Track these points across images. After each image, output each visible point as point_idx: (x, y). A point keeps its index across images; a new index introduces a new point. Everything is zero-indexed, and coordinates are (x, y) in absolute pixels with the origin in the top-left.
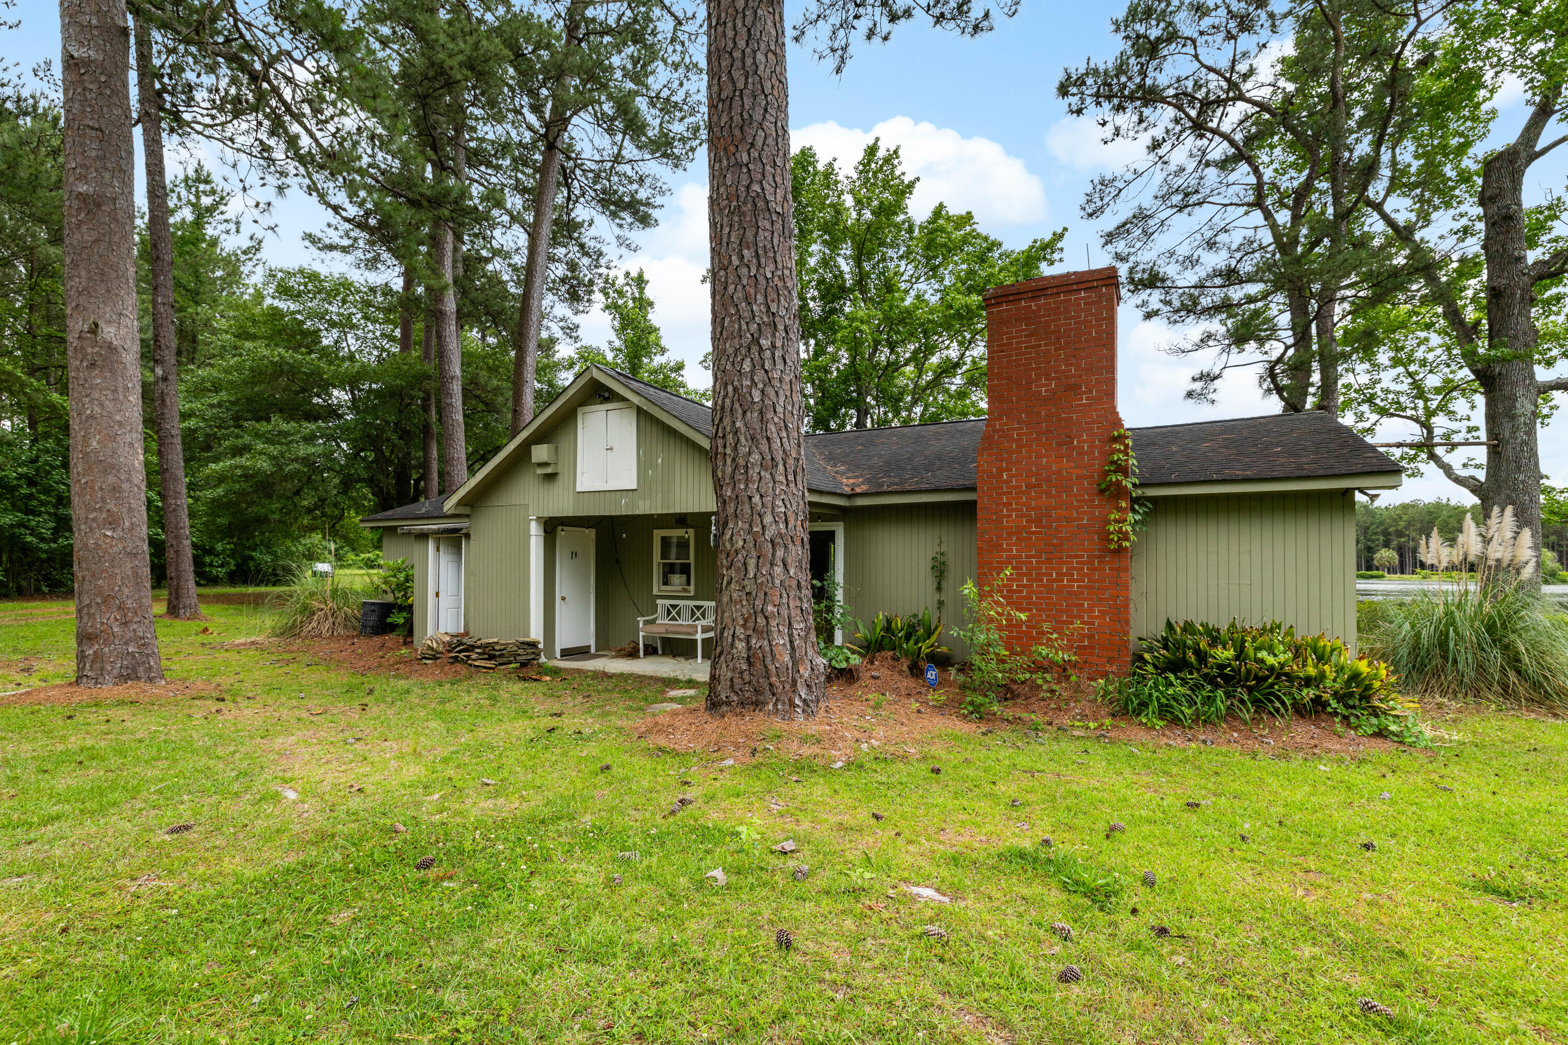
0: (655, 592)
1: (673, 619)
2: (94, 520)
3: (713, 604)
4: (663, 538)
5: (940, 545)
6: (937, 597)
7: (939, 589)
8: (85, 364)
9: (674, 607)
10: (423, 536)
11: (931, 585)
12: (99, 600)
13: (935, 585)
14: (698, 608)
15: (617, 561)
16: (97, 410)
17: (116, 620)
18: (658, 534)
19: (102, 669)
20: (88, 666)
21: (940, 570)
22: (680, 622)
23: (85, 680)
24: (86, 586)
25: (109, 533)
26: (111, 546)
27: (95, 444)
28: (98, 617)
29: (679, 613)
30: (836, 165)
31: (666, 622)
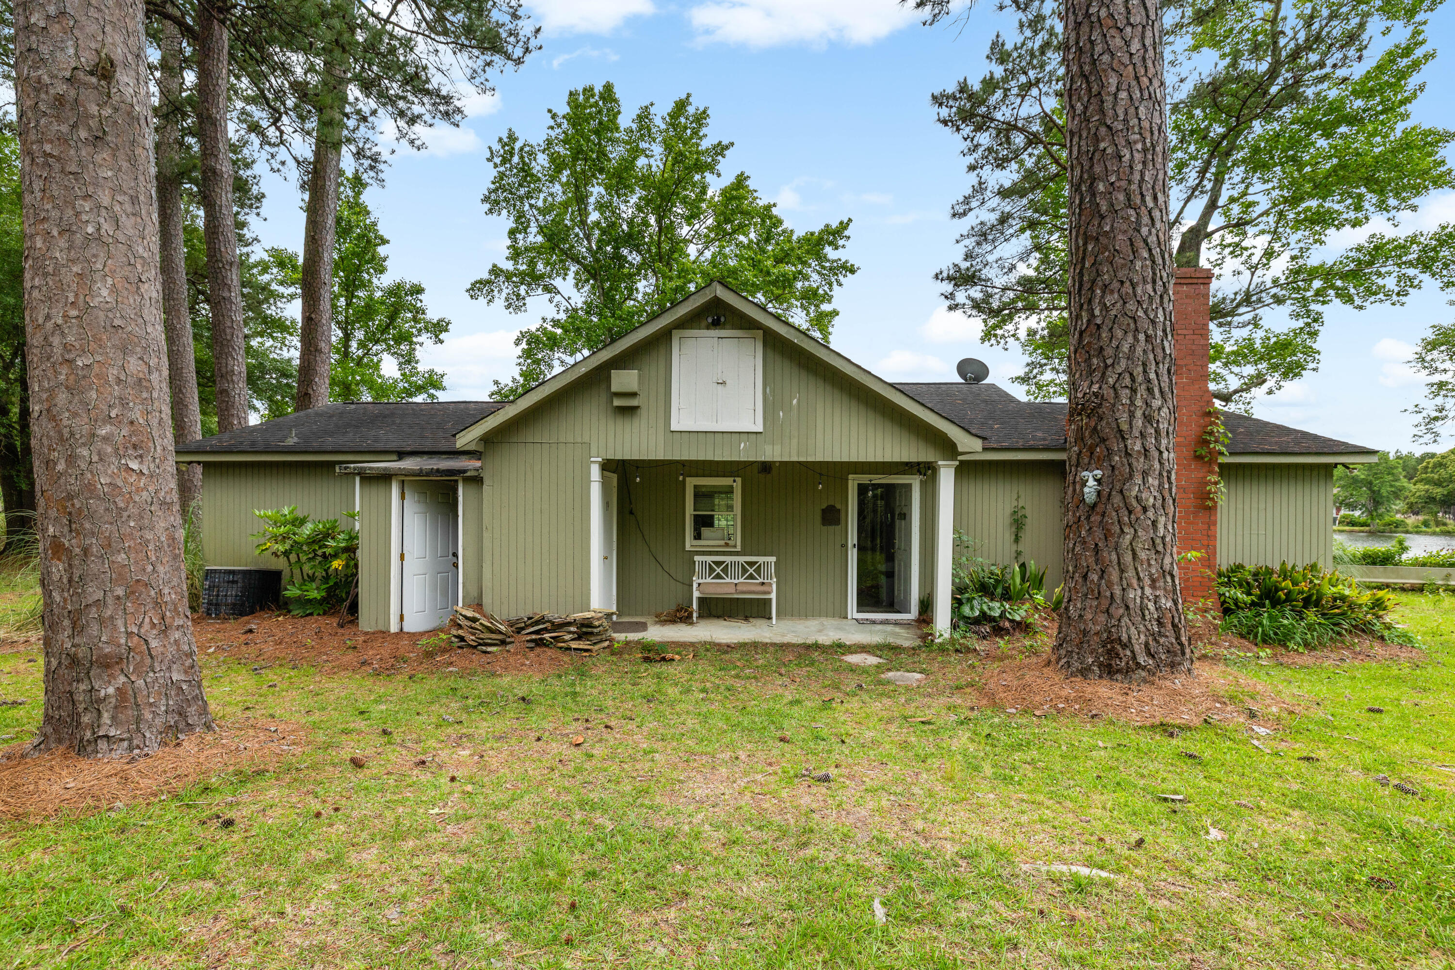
0: (688, 547)
1: (718, 576)
2: (106, 439)
3: (773, 559)
4: (695, 487)
5: (1017, 500)
6: (1014, 548)
7: (1017, 540)
8: (83, 134)
9: (718, 564)
10: (385, 478)
11: (1009, 537)
12: (120, 592)
13: (1013, 537)
14: (751, 564)
15: (631, 513)
16: (107, 227)
17: (153, 625)
18: (691, 482)
19: (138, 720)
20: (106, 718)
21: (1018, 524)
22: (728, 580)
23: (103, 745)
24: (94, 566)
25: (134, 465)
26: (138, 490)
27: (105, 292)
28: (120, 623)
29: (725, 570)
30: (652, 110)
31: (709, 580)
